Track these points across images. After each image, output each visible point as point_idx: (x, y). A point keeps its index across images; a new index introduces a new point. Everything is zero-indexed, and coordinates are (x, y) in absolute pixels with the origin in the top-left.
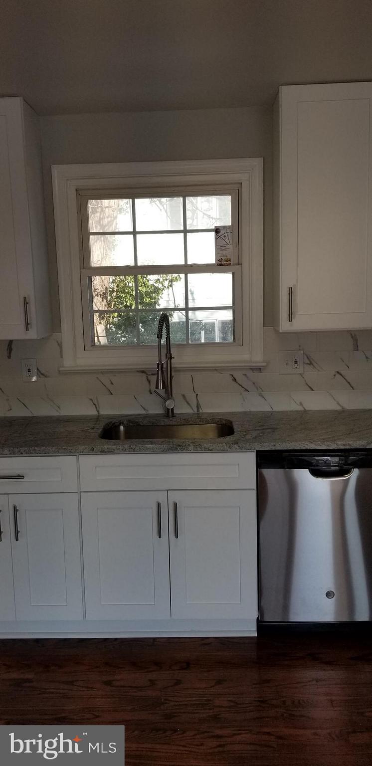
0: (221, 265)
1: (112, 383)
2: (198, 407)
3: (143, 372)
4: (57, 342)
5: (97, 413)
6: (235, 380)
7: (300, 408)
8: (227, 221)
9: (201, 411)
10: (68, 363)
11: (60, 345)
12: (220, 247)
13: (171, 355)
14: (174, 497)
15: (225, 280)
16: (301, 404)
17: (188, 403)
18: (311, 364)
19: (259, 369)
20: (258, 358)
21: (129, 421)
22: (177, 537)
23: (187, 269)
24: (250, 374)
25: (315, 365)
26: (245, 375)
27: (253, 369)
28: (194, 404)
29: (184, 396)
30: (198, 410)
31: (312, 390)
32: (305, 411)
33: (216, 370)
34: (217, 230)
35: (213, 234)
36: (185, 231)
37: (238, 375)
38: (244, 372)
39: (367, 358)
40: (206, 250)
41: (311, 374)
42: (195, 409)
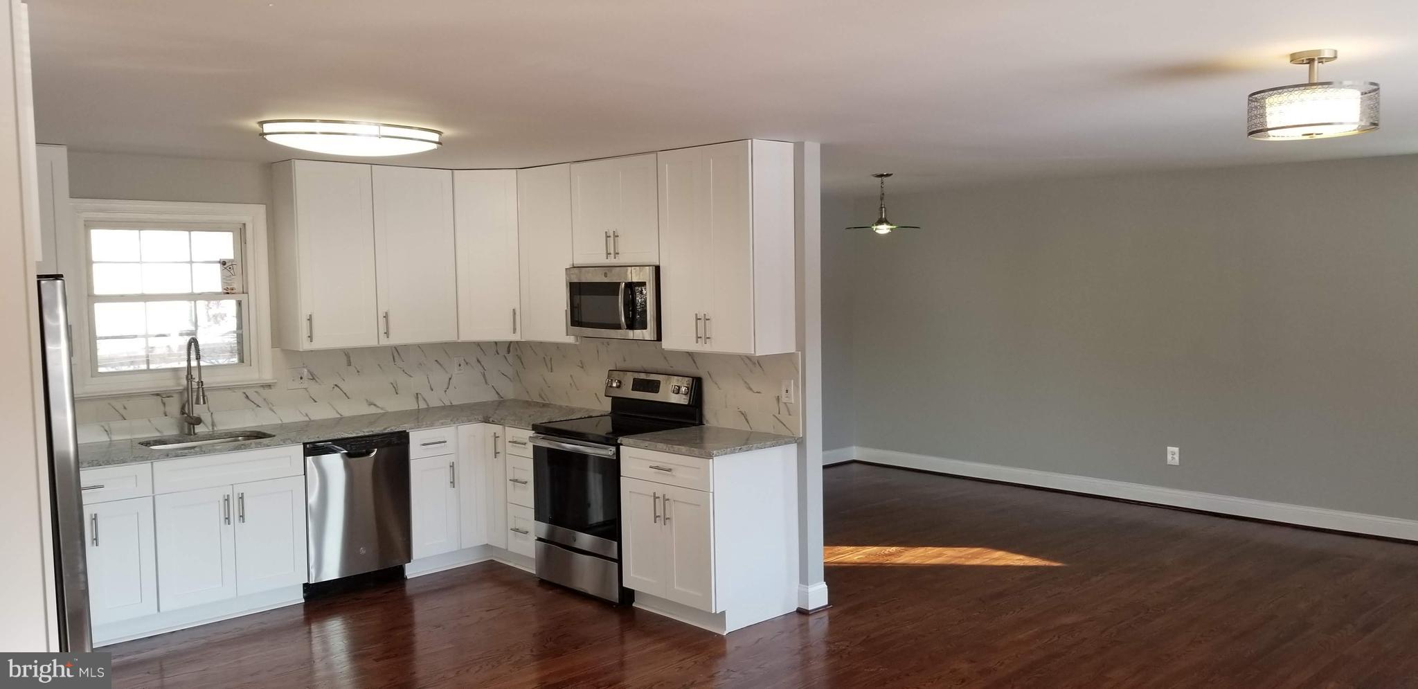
0: (228, 292)
1: (125, 408)
2: (213, 425)
3: (158, 395)
5: (109, 440)
6: (247, 397)
7: (307, 419)
8: (229, 254)
9: (215, 429)
12: (225, 279)
13: (192, 376)
14: (239, 490)
15: (230, 306)
16: (307, 415)
17: (203, 423)
18: (314, 379)
19: (269, 386)
20: (267, 377)
22: (243, 522)
23: (193, 297)
24: (261, 390)
25: (317, 379)
26: (256, 392)
27: (262, 387)
28: (209, 422)
30: (213, 429)
31: (316, 402)
32: (312, 420)
33: (229, 388)
34: (224, 263)
35: (218, 266)
36: (191, 262)
37: (250, 393)
38: (256, 390)
39: (358, 372)
40: (213, 280)
41: (314, 388)
42: (211, 428)
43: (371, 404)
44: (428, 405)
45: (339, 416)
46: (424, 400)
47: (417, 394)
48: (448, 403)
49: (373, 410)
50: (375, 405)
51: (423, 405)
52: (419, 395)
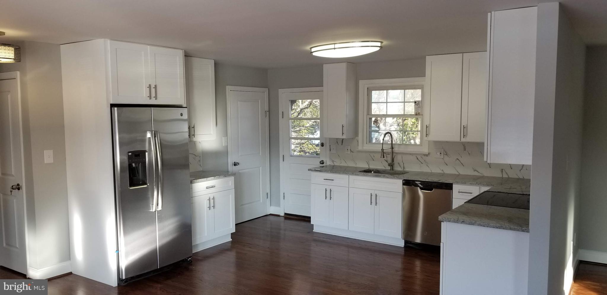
0: (416, 115)
1: (374, 157)
2: (404, 168)
5: (368, 167)
6: (417, 159)
7: (442, 172)
8: (418, 99)
10: (360, 148)
11: (358, 141)
12: (416, 109)
13: (392, 147)
14: (376, 192)
16: (443, 170)
17: (400, 166)
18: (446, 155)
19: (427, 155)
20: (426, 151)
21: (376, 170)
22: (376, 205)
23: (404, 116)
24: (423, 156)
25: (449, 156)
26: (421, 157)
27: (424, 155)
28: (402, 166)
29: (399, 163)
30: (404, 169)
31: (447, 165)
32: (444, 174)
33: (410, 154)
34: (415, 102)
35: (413, 104)
36: (404, 102)
37: (419, 157)
38: (421, 156)
39: (469, 154)
40: (411, 109)
41: (447, 159)
42: (403, 169)
43: (475, 170)
44: (508, 176)
45: (458, 174)
46: (507, 173)
47: (502, 169)
48: (521, 177)
49: (476, 174)
50: (477, 171)
51: (505, 176)
52: (503, 170)
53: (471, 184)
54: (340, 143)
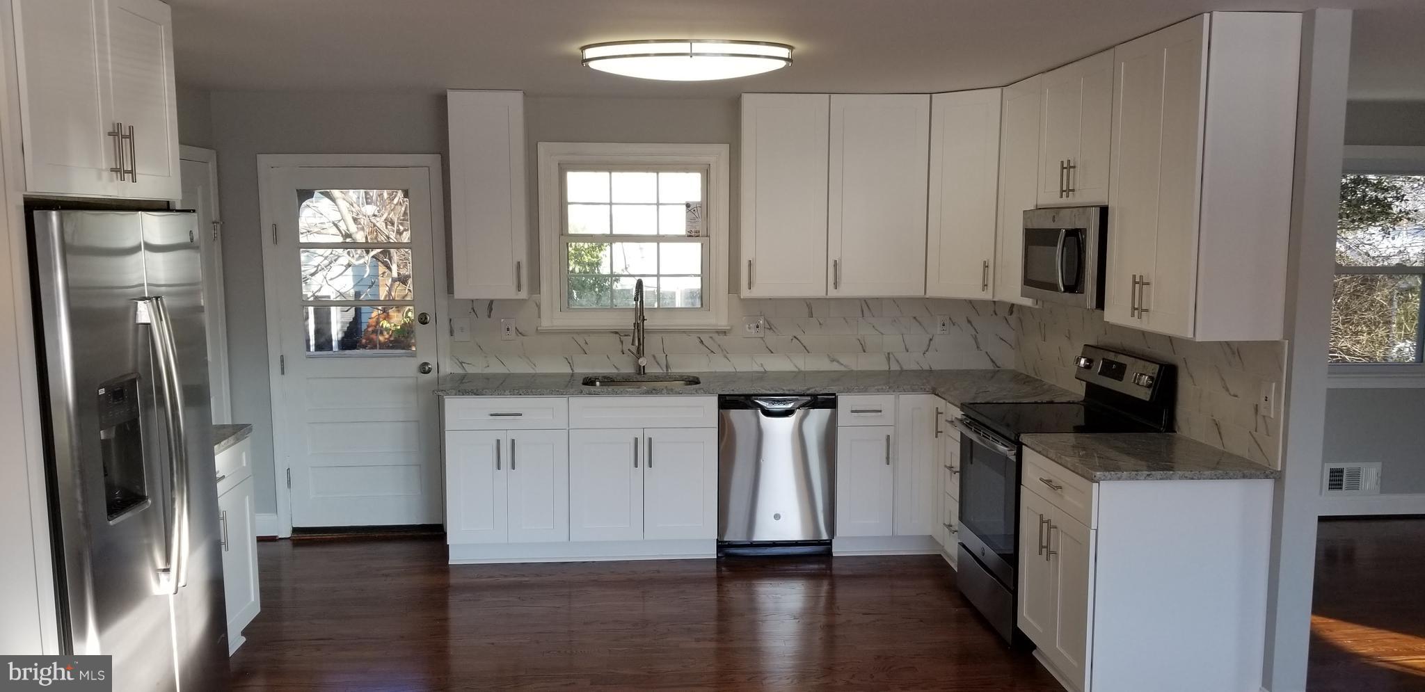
0: (691, 236)
1: (586, 343)
2: (667, 367)
3: (616, 333)
4: (536, 304)
5: (571, 371)
6: (702, 342)
7: (761, 369)
8: (696, 196)
9: (669, 371)
10: (546, 323)
11: (539, 306)
12: (690, 220)
13: (643, 317)
14: (648, 434)
15: (695, 248)
17: (658, 364)
18: (771, 329)
19: (724, 333)
20: (722, 322)
21: (605, 377)
22: (651, 467)
23: (658, 239)
24: (715, 336)
25: (775, 330)
26: (711, 337)
27: (719, 332)
28: (663, 363)
29: (654, 356)
30: (667, 371)
31: (772, 353)
32: (766, 372)
33: (684, 332)
34: (688, 205)
35: (685, 206)
36: (658, 204)
37: (705, 338)
38: (711, 335)
39: (820, 324)
40: (677, 222)
41: (771, 338)
42: (665, 370)
43: (833, 360)
44: (901, 367)
45: (797, 370)
46: (898, 361)
47: (889, 354)
48: (926, 367)
49: (835, 367)
50: (838, 362)
51: (895, 367)
52: (891, 356)
53: (878, 390)
54: (482, 311)
